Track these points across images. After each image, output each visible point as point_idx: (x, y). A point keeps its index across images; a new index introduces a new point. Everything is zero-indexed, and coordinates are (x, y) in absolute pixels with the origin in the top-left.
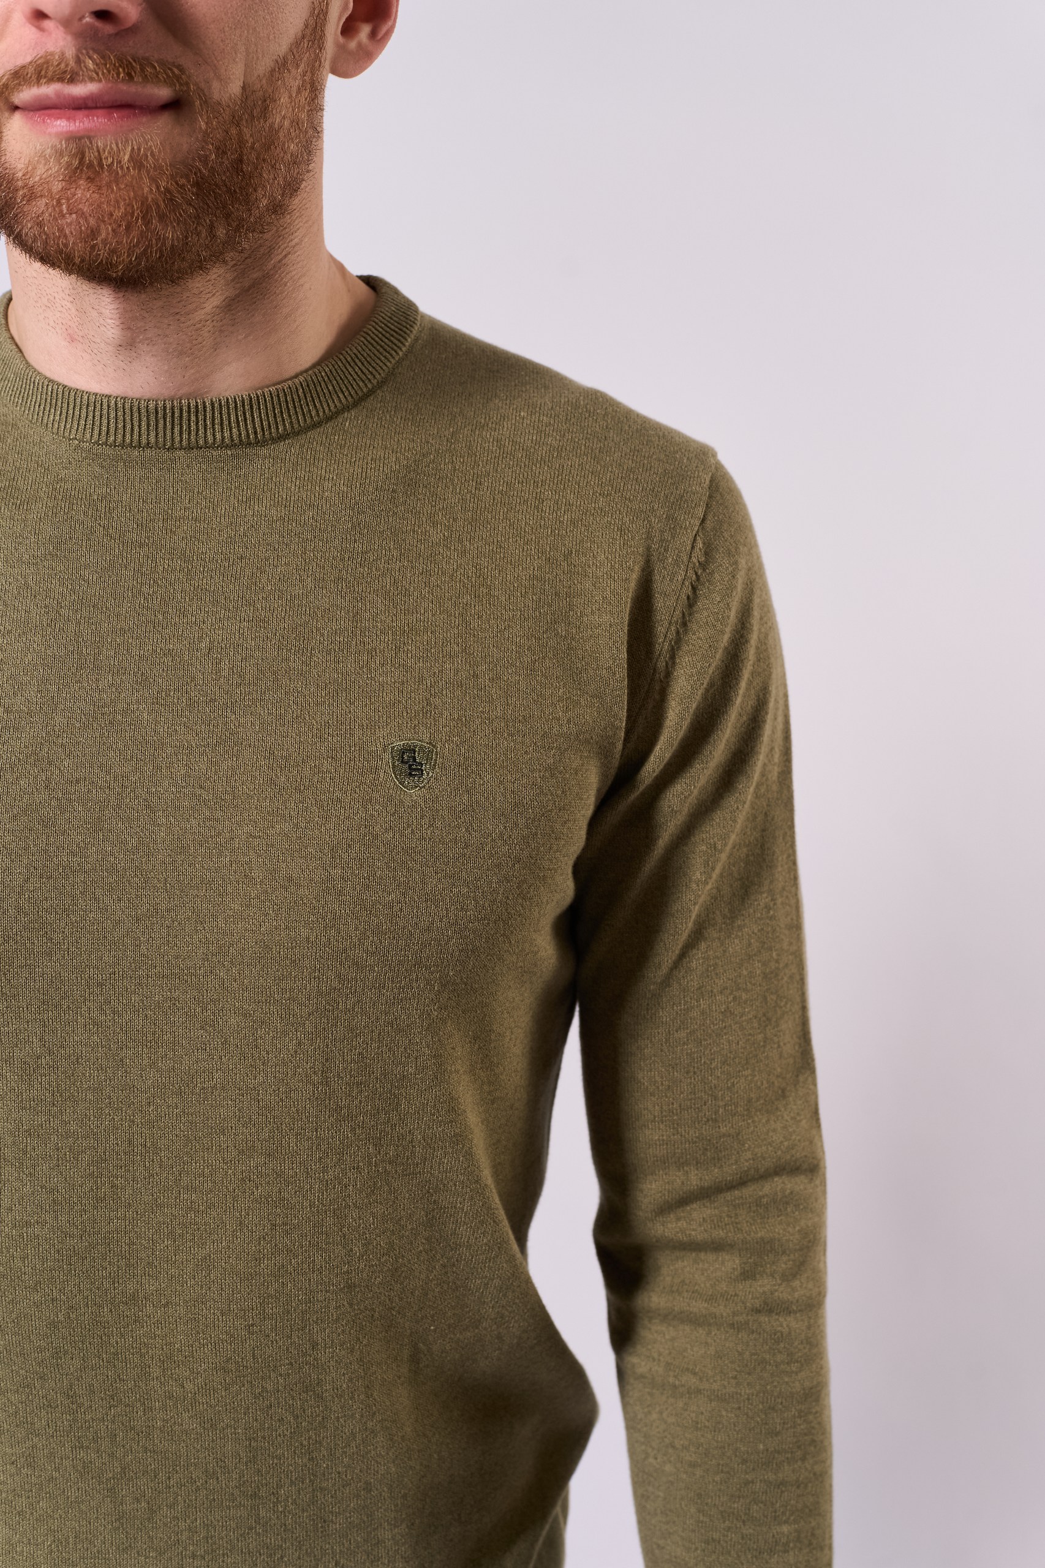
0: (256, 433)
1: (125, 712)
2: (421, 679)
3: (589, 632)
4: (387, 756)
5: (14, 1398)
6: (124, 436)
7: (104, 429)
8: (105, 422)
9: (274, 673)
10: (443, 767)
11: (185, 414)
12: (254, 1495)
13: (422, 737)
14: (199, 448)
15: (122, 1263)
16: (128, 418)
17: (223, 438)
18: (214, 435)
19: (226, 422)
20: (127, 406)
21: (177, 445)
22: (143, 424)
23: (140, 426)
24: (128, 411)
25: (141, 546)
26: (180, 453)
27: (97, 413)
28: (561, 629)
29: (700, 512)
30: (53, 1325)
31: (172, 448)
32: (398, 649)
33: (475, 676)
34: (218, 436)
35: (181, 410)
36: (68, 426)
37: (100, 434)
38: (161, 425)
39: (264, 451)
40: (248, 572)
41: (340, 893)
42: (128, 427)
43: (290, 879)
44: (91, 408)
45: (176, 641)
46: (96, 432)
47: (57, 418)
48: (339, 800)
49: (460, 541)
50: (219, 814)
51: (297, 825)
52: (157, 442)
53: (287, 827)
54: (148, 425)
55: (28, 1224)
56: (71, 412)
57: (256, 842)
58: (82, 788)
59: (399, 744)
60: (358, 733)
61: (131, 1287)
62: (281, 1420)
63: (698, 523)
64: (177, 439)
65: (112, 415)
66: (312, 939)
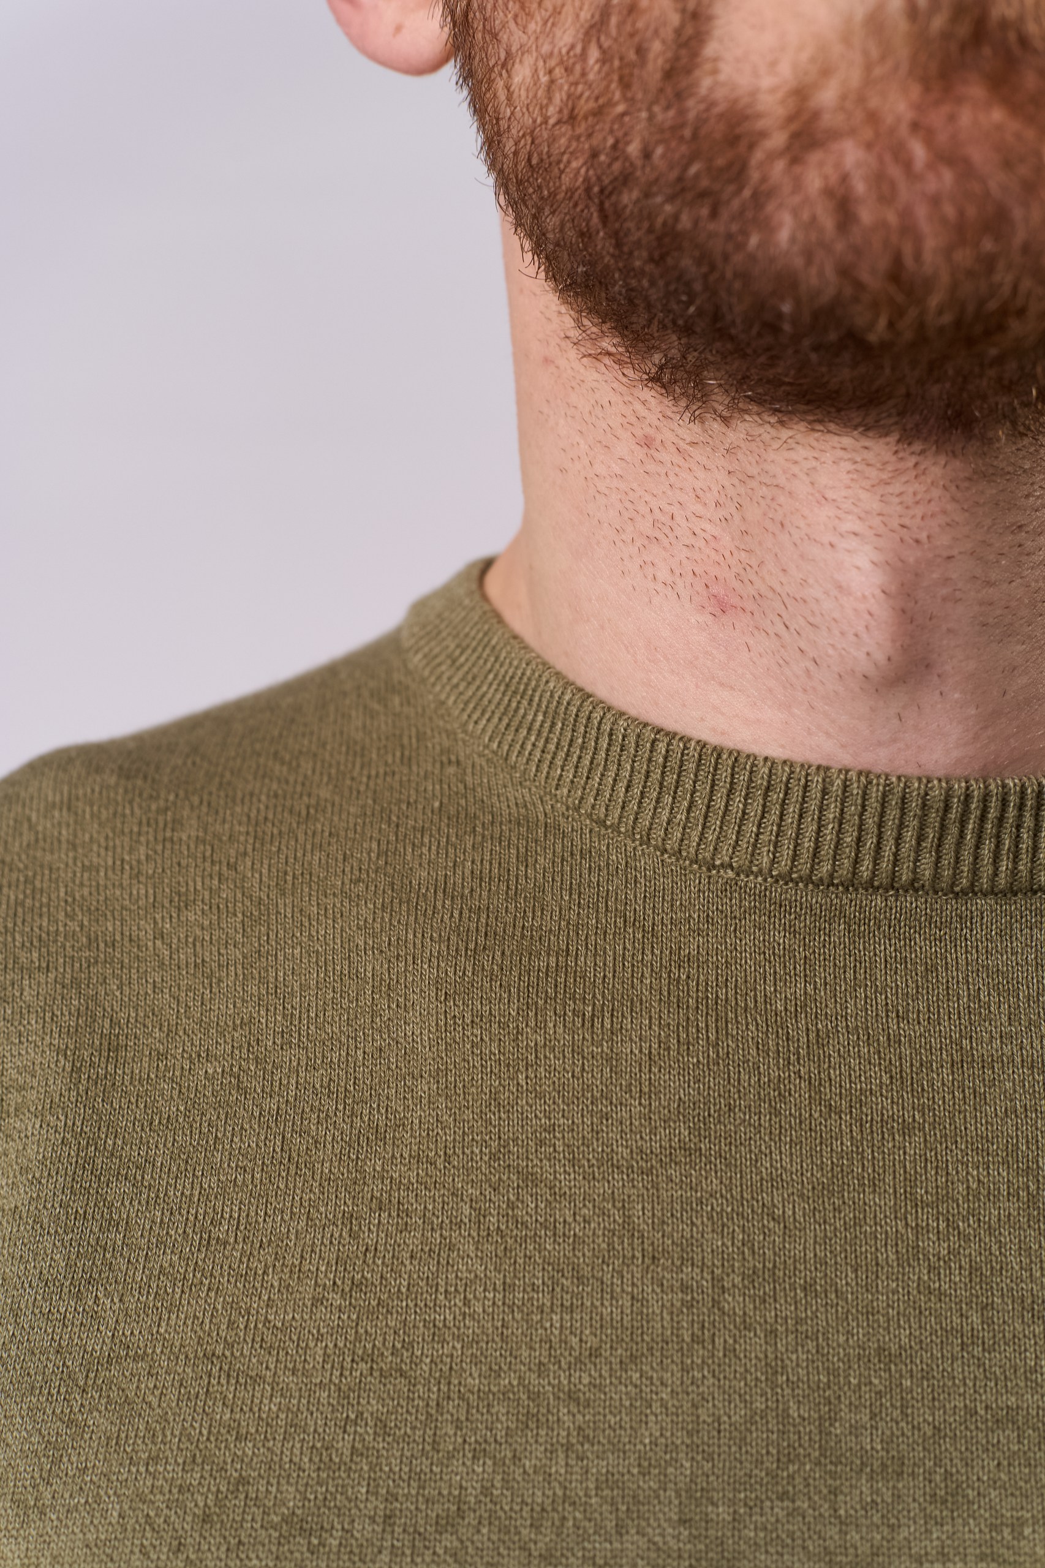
6: (856, 862)
7: (807, 844)
8: (810, 828)
11: (1011, 812)
16: (871, 823)
20: (874, 793)
21: (985, 882)
22: (909, 835)
23: (898, 839)
24: (873, 804)
25: (907, 1130)
27: (792, 809)
31: (972, 890)
35: (1004, 803)
36: (711, 837)
37: (795, 856)
38: (950, 840)
42: (870, 842)
44: (776, 796)
46: (786, 852)
47: (681, 817)
52: (936, 876)
54: (920, 838)
56: (719, 803)
65: (831, 814)
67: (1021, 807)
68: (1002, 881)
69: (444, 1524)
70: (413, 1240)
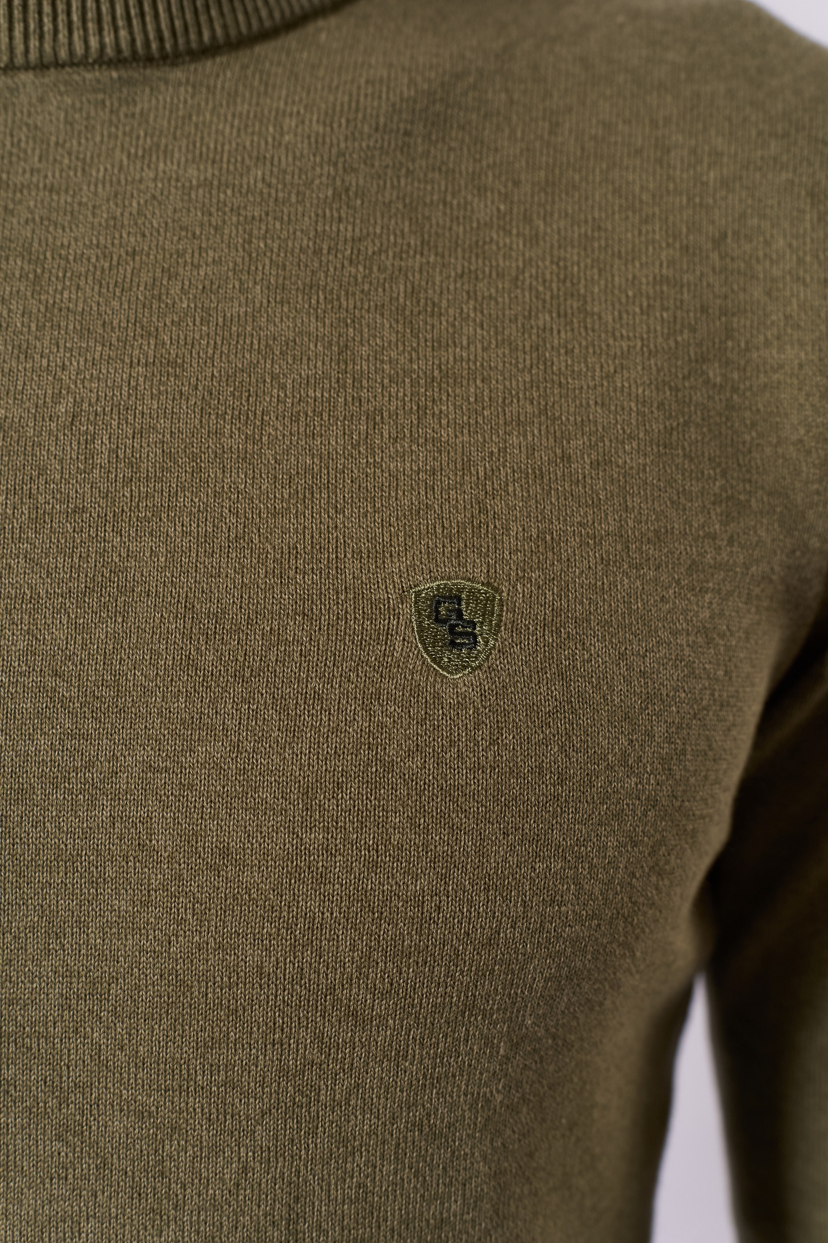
0: (161, 39)
2: (467, 466)
3: (763, 379)
4: (408, 610)
9: (194, 457)
10: (514, 627)
13: (472, 573)
14: (58, 65)
17: (102, 46)
18: (86, 41)
19: (107, 18)
26: (26, 77)
28: (714, 372)
32: (422, 411)
33: (566, 458)
34: (93, 42)
39: (178, 74)
40: (145, 277)
41: (322, 878)
43: (225, 852)
45: (10, 402)
48: (318, 697)
49: (527, 219)
50: (90, 725)
51: (237, 747)
53: (218, 749)
57: (160, 779)
59: (429, 586)
60: (352, 566)
64: (20, 48)
66: (268, 968)
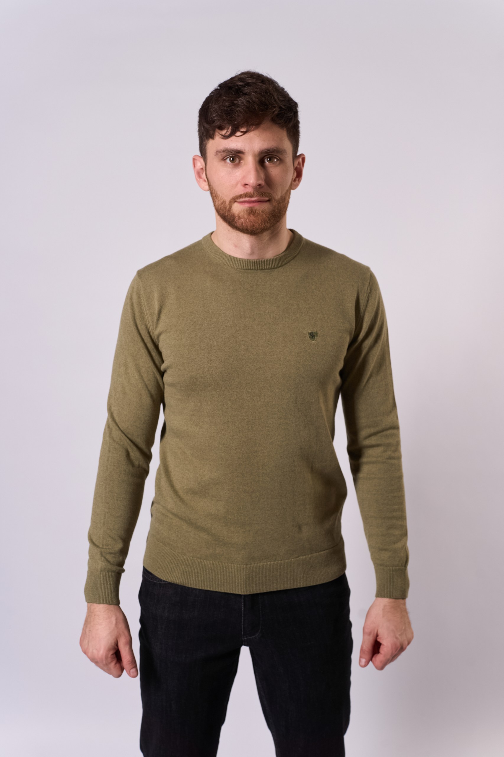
0: (275, 266)
1: (251, 326)
2: (313, 318)
3: (347, 308)
4: (308, 334)
5: (230, 475)
6: (247, 267)
7: (243, 266)
8: (243, 264)
9: (282, 317)
10: (319, 336)
11: (261, 263)
12: (281, 496)
13: (314, 330)
14: (263, 269)
15: (254, 444)
16: (248, 264)
17: (268, 267)
18: (266, 267)
19: (269, 264)
20: (248, 261)
21: (258, 269)
22: (252, 265)
23: (251, 265)
24: (248, 262)
25: (252, 291)
26: (259, 271)
27: (241, 263)
28: (341, 307)
29: (369, 281)
30: (239, 458)
31: (257, 270)
32: (308, 312)
33: (324, 317)
34: (267, 267)
35: (260, 262)
36: (234, 265)
37: (242, 267)
38: (255, 265)
39: (276, 270)
41: (300, 363)
42: (248, 265)
43: (289, 360)
44: (240, 262)
46: (241, 267)
47: (232, 264)
48: (298, 344)
49: (318, 288)
51: (290, 349)
52: (254, 268)
53: (288, 349)
54: (253, 265)
55: (234, 436)
56: (235, 262)
57: (281, 352)
58: (243, 342)
59: (310, 332)
60: (301, 330)
61: (256, 449)
62: (287, 478)
63: (368, 284)
65: (245, 263)
66: (294, 372)
67: (261, 262)
68: (260, 269)
69: (213, 324)
70: (209, 302)
